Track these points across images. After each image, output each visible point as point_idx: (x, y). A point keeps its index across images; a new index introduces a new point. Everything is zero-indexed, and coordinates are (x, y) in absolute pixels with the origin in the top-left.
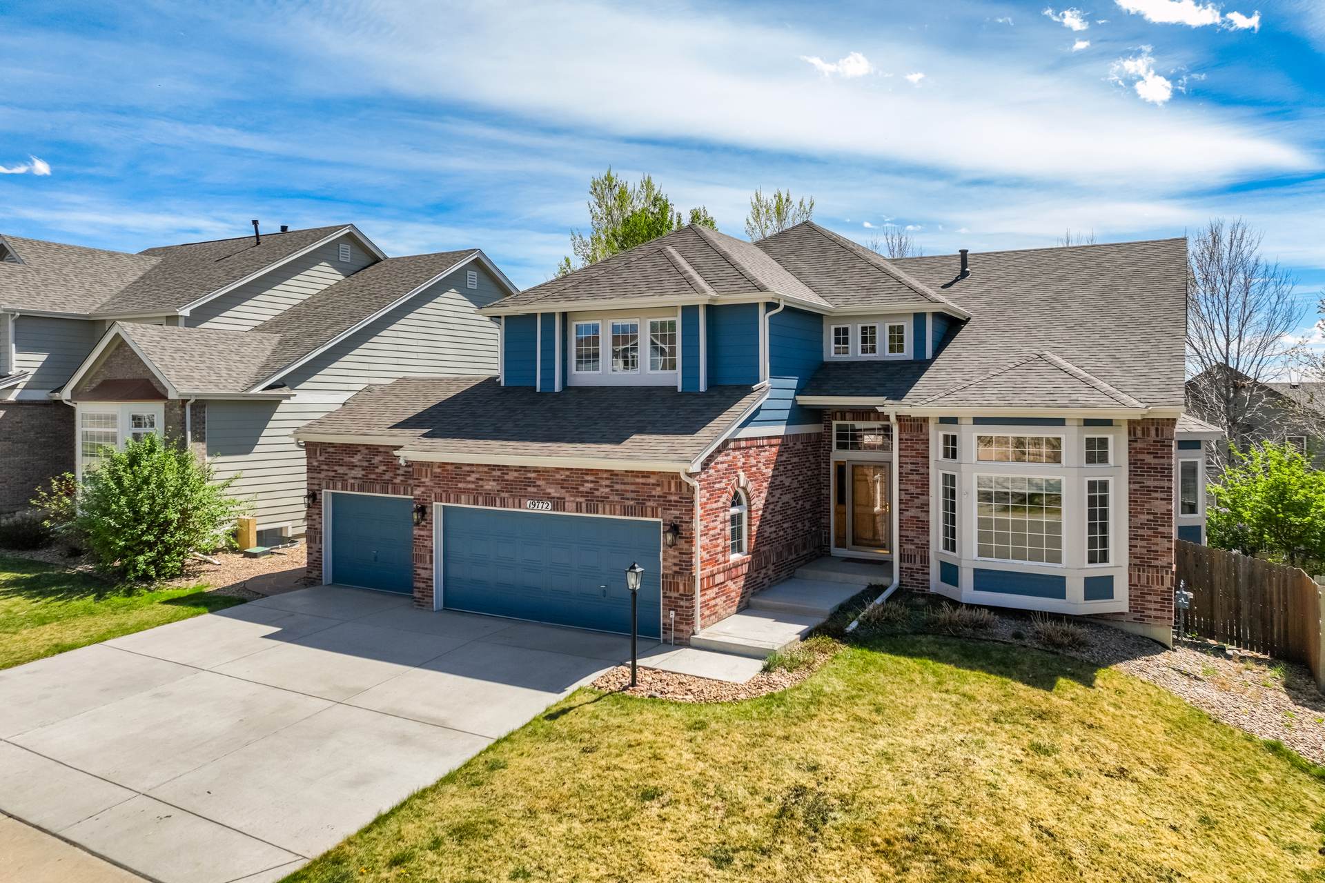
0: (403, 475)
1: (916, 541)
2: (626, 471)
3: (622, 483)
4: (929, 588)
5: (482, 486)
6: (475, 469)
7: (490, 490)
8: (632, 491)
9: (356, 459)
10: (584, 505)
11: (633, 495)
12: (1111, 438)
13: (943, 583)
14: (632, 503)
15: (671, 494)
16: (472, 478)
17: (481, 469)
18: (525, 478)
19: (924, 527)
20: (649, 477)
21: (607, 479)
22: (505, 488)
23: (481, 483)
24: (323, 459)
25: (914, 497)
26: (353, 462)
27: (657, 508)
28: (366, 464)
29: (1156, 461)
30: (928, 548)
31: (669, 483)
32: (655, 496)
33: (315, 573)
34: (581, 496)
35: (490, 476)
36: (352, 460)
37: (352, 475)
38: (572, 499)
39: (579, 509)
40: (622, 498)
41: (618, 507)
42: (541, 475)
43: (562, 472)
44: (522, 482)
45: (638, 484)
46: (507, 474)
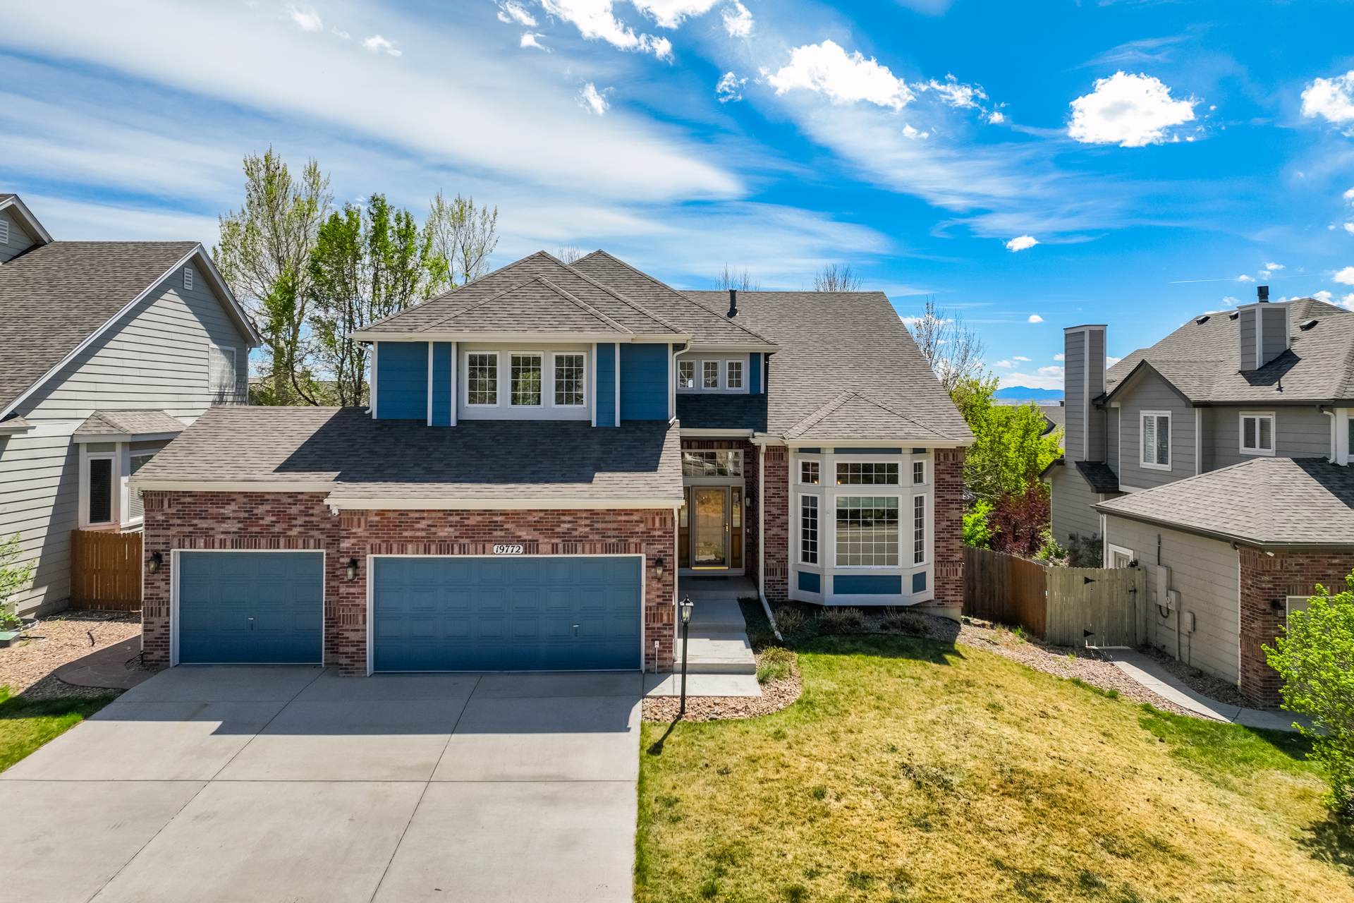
0: (300, 526)
1: (777, 556)
2: (608, 510)
3: (602, 522)
4: (787, 596)
5: (435, 533)
6: (425, 515)
7: (445, 537)
8: (614, 529)
9: (228, 510)
10: (561, 546)
11: (615, 533)
12: (924, 462)
13: (802, 591)
14: (613, 540)
15: (655, 529)
16: (423, 524)
17: (434, 515)
18: (490, 522)
19: (783, 543)
20: (632, 514)
21: (586, 518)
22: (465, 534)
23: (433, 530)
24: (174, 511)
25: (775, 517)
26: (223, 514)
27: (640, 544)
28: (243, 515)
29: (953, 479)
30: (787, 562)
31: (654, 520)
32: (638, 533)
33: (158, 654)
34: (557, 537)
35: (445, 522)
36: (222, 511)
37: (221, 530)
38: (546, 540)
39: (554, 549)
40: (603, 537)
41: (599, 546)
42: (510, 518)
43: (535, 514)
44: (487, 526)
45: (621, 521)
46: (468, 518)
